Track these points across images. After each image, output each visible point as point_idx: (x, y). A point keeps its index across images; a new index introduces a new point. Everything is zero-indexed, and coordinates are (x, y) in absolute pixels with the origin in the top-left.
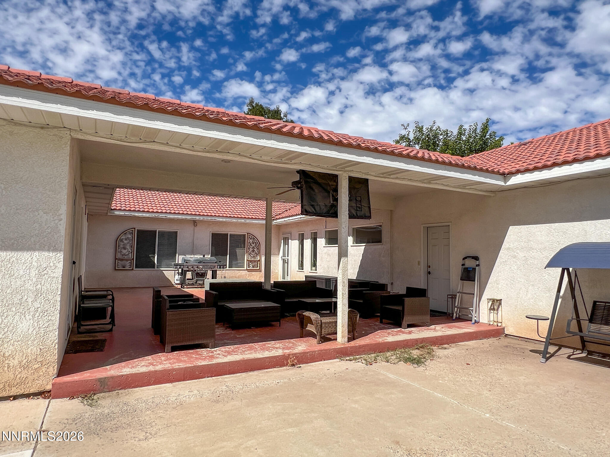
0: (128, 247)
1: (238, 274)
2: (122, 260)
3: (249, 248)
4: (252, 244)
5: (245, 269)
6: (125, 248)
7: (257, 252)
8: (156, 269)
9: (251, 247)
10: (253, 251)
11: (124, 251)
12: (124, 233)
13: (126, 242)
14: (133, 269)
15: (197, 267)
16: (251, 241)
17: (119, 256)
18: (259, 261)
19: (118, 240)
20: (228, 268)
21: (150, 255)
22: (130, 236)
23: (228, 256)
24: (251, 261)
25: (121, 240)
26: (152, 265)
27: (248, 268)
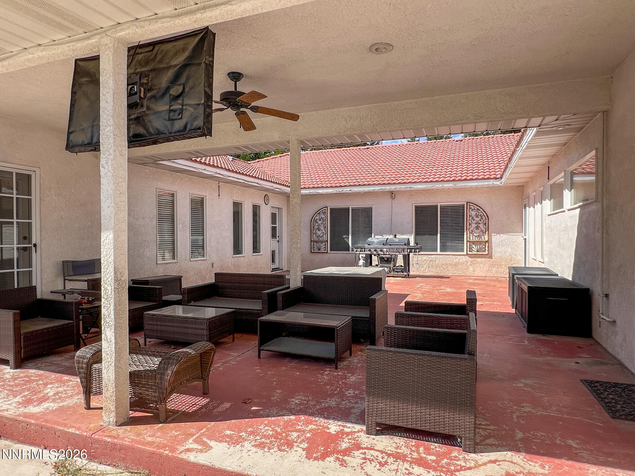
0: (322, 228)
1: (454, 261)
2: (317, 242)
3: (470, 224)
4: (475, 218)
5: (465, 253)
6: (319, 230)
7: (483, 229)
8: (351, 252)
9: (474, 222)
10: (477, 228)
11: (319, 233)
12: (318, 213)
13: (320, 222)
14: (327, 252)
15: (381, 251)
16: (473, 213)
17: (315, 238)
18: (487, 242)
19: (313, 221)
20: (439, 252)
21: (344, 236)
22: (323, 216)
23: (439, 235)
24: (474, 243)
25: (316, 222)
26: (346, 248)
27: (469, 253)
